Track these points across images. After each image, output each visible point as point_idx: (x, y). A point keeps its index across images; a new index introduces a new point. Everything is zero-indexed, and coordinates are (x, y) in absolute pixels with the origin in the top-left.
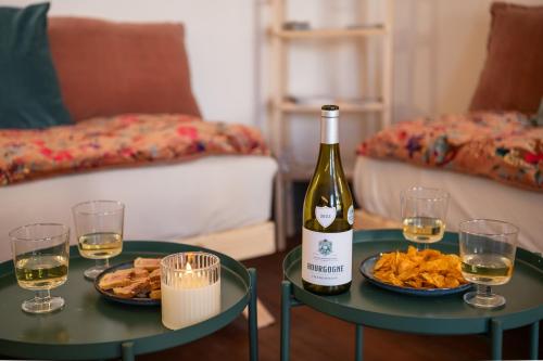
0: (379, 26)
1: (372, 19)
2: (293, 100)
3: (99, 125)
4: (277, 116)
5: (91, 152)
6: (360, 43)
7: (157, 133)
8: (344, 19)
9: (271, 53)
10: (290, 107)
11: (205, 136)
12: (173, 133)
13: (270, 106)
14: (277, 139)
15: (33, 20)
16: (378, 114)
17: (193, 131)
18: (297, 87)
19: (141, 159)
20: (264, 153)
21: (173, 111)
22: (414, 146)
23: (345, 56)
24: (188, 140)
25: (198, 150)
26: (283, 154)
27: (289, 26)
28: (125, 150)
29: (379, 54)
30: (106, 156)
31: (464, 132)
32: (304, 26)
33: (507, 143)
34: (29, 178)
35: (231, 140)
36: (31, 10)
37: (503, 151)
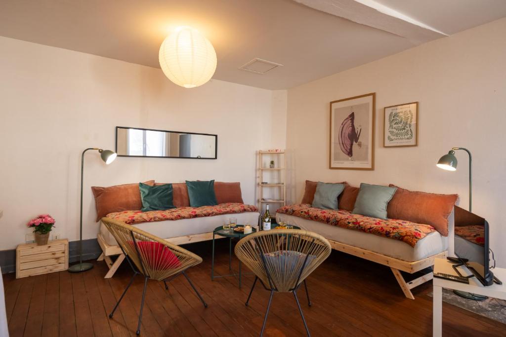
0: (283, 184)
1: (282, 182)
2: (264, 200)
3: (224, 205)
4: (260, 203)
5: (225, 211)
6: (280, 187)
7: (236, 207)
8: (276, 181)
9: (259, 189)
10: (263, 201)
11: (246, 208)
12: (240, 207)
13: (258, 201)
14: (260, 209)
15: (212, 184)
16: (283, 203)
17: (244, 207)
18: (265, 197)
19: (234, 212)
20: (257, 212)
21: (238, 202)
22: (287, 211)
23: (276, 190)
24: (243, 208)
25: (245, 211)
26: (262, 212)
27: (263, 183)
28: (231, 210)
29: (283, 189)
30: (228, 211)
31: (296, 208)
32: (266, 183)
33: (303, 210)
34: (215, 215)
35: (251, 209)
36: (211, 181)
37: (302, 212)
